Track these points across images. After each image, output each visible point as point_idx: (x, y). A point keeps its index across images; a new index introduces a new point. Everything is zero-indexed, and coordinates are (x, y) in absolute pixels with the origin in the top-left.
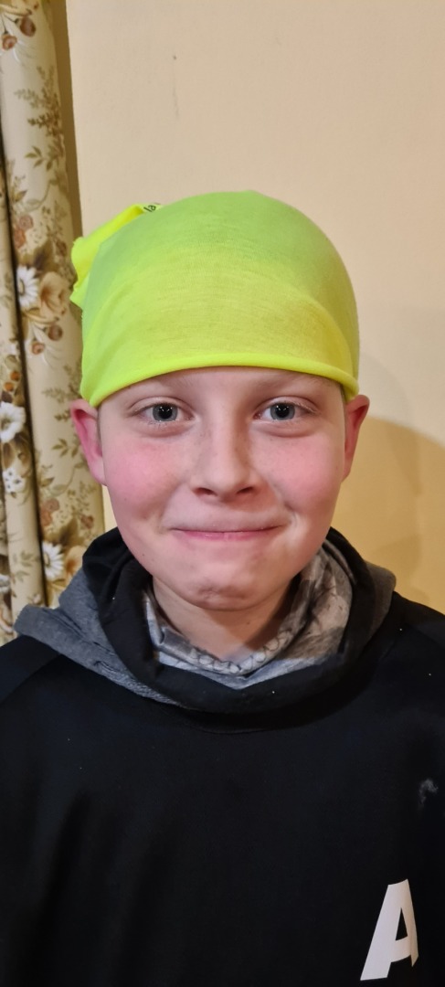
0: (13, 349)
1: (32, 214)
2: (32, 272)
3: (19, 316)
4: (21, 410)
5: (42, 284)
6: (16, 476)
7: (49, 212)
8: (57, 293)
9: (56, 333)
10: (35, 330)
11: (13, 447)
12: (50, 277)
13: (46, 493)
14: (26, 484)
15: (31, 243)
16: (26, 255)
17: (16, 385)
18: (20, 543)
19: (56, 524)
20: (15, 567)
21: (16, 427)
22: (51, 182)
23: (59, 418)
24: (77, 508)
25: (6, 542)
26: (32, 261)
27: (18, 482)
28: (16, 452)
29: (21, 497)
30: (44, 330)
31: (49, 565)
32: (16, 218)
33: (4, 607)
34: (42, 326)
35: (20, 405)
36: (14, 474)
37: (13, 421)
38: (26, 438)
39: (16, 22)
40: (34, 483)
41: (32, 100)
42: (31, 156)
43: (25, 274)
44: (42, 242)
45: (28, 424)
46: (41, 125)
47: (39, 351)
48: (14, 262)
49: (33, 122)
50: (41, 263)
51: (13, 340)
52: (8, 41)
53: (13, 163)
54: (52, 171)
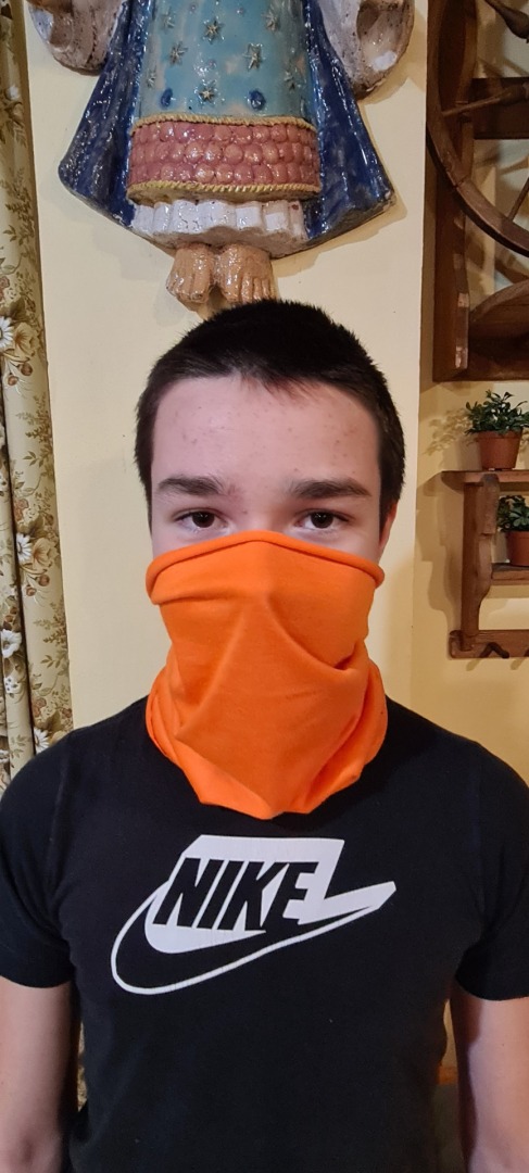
0: (13, 592)
1: (28, 499)
2: (27, 539)
3: (17, 568)
4: (19, 634)
5: (34, 547)
6: (14, 682)
7: (40, 496)
8: (46, 552)
9: (44, 580)
10: (28, 579)
11: (11, 661)
12: (40, 542)
13: (36, 694)
14: (21, 688)
15: (27, 518)
16: (23, 527)
17: (14, 617)
18: (16, 728)
19: (44, 716)
20: (13, 746)
21: (14, 647)
22: (42, 474)
23: (46, 641)
24: (59, 704)
25: (6, 727)
26: (27, 531)
27: (15, 686)
28: (14, 665)
29: (17, 697)
30: (36, 579)
31: (38, 745)
32: (16, 499)
33: (5, 773)
34: (34, 576)
35: (17, 632)
36: (12, 680)
37: (11, 643)
38: (22, 655)
39: (18, 367)
40: (27, 686)
41: (29, 420)
42: (28, 458)
43: (22, 540)
44: (34, 518)
45: (24, 643)
46: (35, 436)
47: (32, 594)
48: (14, 530)
49: (29, 435)
50: (34, 532)
51: (12, 586)
52: (11, 380)
53: (14, 462)
54: (43, 467)
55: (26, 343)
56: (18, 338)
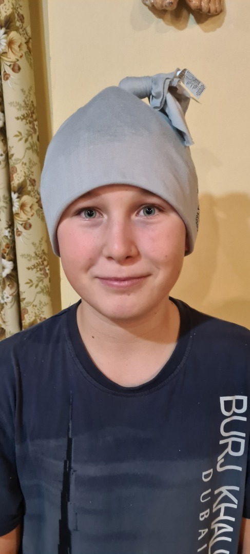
1: (17, 166)
2: (17, 195)
3: (11, 216)
4: (11, 263)
5: (21, 202)
7: (25, 164)
8: (29, 206)
9: (28, 226)
11: (6, 280)
12: (25, 198)
13: (23, 305)
14: (12, 299)
15: (17, 180)
16: (14, 187)
17: (7, 250)
18: (9, 326)
19: (26, 320)
21: (8, 271)
22: (28, 149)
23: (29, 269)
24: (37, 313)
26: (16, 189)
27: (8, 298)
28: (8, 283)
29: (9, 305)
30: (22, 225)
32: (10, 167)
35: (10, 260)
37: (6, 268)
39: (10, 66)
41: (18, 107)
42: (16, 136)
44: (21, 180)
45: (15, 269)
46: (22, 120)
47: (19, 235)
48: (9, 189)
49: (18, 119)
50: (21, 190)
51: (7, 228)
52: (6, 76)
53: (8, 139)
54: (28, 143)
55: (16, 47)
56: (10, 44)
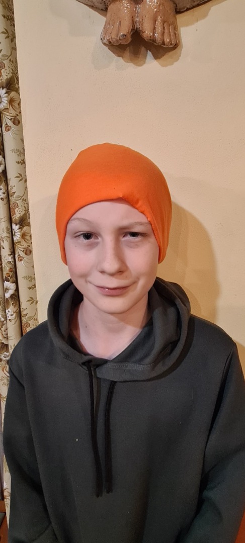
0: (10, 259)
1: (18, 202)
2: (18, 226)
3: (13, 245)
4: (14, 284)
5: (22, 232)
6: (12, 312)
7: (25, 200)
8: (29, 235)
9: (28, 252)
10: (19, 251)
12: (25, 229)
13: (24, 320)
14: (16, 316)
15: (17, 214)
16: (16, 219)
17: (11, 274)
21: (11, 292)
23: (30, 288)
25: (7, 338)
26: (18, 222)
27: (12, 315)
28: (11, 302)
29: (13, 321)
30: (23, 251)
32: (11, 203)
37: (10, 289)
38: (16, 297)
39: (11, 120)
40: (19, 315)
41: (18, 153)
42: (18, 177)
43: (15, 227)
44: (22, 214)
46: (22, 164)
47: (21, 260)
49: (18, 163)
50: (22, 222)
51: (11, 255)
52: (7, 128)
53: (10, 180)
55: (16, 105)
56: (11, 102)
